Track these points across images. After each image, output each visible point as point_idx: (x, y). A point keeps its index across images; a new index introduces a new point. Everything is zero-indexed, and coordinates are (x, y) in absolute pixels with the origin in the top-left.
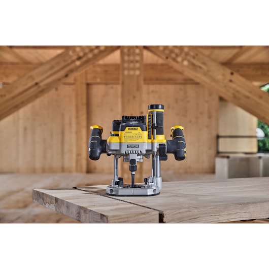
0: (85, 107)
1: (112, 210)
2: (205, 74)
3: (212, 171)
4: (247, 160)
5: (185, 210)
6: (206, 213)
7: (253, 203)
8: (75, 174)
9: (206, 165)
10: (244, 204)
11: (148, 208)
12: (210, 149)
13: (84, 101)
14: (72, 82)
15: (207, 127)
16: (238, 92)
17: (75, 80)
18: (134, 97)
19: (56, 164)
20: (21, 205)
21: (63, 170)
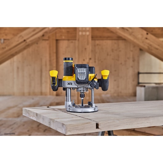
0: (55, 55)
1: (69, 121)
2: (130, 34)
3: (135, 95)
4: (157, 88)
5: (112, 121)
6: (124, 123)
7: (152, 117)
8: (49, 96)
9: (131, 91)
10: (147, 117)
11: (90, 120)
12: (133, 81)
13: (55, 51)
14: (47, 38)
15: (132, 67)
16: (151, 45)
17: (49, 37)
18: (85, 49)
19: (37, 90)
20: (16, 115)
21: (41, 94)
